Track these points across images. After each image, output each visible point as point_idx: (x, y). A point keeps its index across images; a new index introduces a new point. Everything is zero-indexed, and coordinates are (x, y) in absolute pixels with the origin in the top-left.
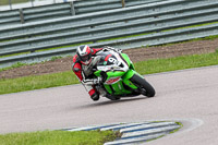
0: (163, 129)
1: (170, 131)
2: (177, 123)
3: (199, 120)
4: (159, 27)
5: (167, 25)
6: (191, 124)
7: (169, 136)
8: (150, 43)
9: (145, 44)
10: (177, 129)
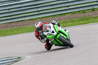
0: (13, 60)
1: (16, 61)
2: (19, 58)
3: (28, 56)
4: (10, 14)
5: (14, 14)
6: (25, 58)
7: (15, 64)
8: (6, 22)
9: (4, 22)
10: (19, 60)
